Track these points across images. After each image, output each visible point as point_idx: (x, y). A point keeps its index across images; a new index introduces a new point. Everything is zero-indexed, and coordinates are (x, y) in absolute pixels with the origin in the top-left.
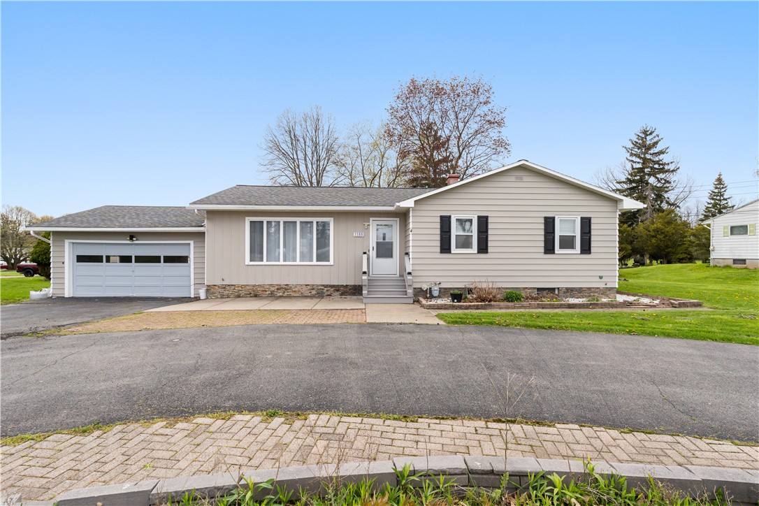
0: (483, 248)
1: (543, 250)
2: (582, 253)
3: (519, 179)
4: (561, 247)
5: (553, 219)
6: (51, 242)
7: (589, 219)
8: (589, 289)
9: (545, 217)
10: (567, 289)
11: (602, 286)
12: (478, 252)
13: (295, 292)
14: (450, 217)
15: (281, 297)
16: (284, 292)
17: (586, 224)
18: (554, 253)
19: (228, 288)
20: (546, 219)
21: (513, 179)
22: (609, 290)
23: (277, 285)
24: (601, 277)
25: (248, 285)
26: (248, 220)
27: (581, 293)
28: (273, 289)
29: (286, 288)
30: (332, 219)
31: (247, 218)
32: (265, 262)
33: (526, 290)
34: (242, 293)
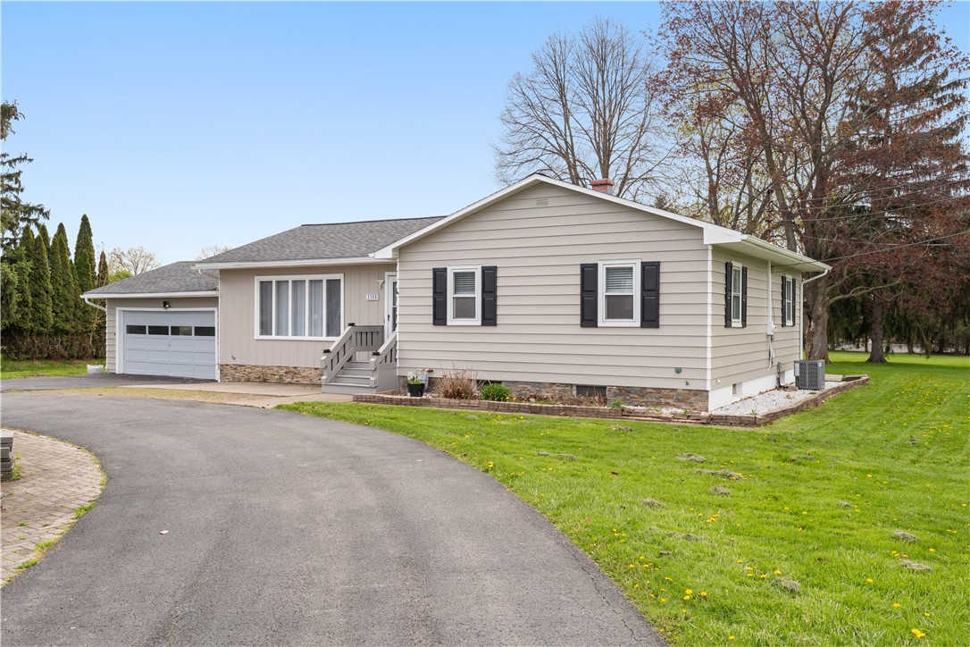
0: (489, 318)
1: (578, 320)
2: (643, 326)
3: (543, 204)
4: (610, 315)
5: (595, 266)
6: (106, 310)
7: (657, 265)
8: (658, 390)
9: (581, 265)
10: (620, 389)
11: (680, 386)
12: (483, 324)
13: (303, 377)
14: (446, 269)
15: (291, 383)
16: (293, 378)
17: (651, 273)
18: (595, 325)
19: (239, 368)
20: (583, 267)
21: (533, 204)
22: (695, 395)
23: (286, 367)
24: (678, 371)
25: (257, 366)
26: (258, 279)
27: (643, 396)
28: (282, 372)
29: (293, 372)
30: (342, 275)
31: (256, 278)
32: (274, 337)
33: (554, 388)
34: (253, 376)
